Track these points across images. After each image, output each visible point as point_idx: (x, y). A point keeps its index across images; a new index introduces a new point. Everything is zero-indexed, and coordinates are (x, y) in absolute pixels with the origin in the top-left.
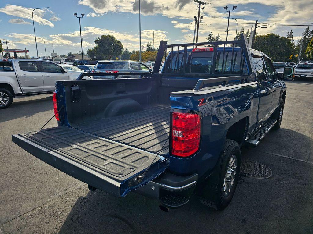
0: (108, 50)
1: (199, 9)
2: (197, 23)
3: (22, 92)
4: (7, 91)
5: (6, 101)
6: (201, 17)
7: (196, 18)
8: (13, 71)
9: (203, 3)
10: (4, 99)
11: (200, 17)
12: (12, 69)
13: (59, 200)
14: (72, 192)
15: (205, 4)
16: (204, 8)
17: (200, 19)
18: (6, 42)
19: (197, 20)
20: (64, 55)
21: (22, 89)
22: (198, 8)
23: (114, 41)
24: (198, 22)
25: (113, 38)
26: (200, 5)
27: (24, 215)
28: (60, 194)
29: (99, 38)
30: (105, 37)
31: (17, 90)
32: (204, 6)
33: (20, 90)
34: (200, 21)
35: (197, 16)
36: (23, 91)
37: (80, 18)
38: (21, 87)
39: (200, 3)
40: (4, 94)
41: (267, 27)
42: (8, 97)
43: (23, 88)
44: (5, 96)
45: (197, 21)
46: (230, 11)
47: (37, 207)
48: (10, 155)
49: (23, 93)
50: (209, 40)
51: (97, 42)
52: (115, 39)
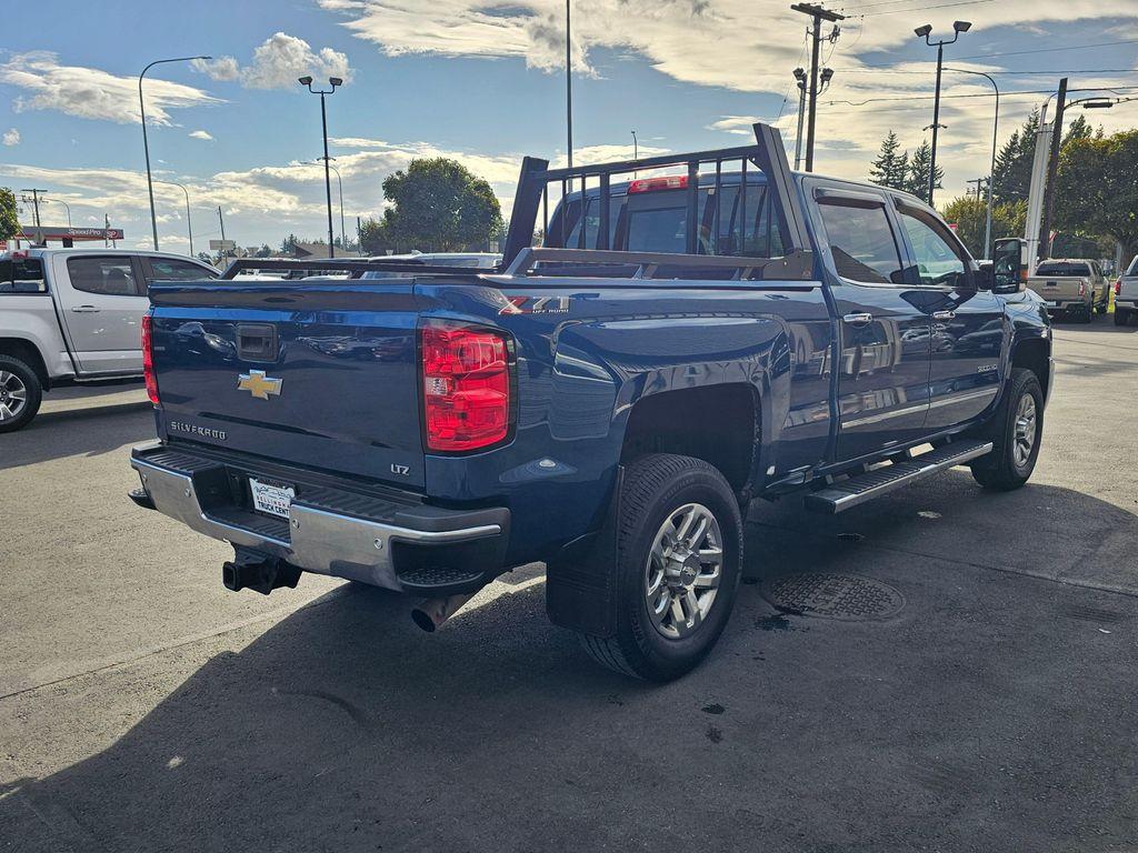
0: (436, 220)
1: (816, 41)
2: (808, 97)
3: (76, 370)
4: (21, 366)
5: (17, 402)
6: (825, 71)
7: (805, 79)
8: (46, 292)
9: (832, 17)
10: (11, 396)
11: (819, 74)
12: (42, 288)
13: (154, 659)
14: (199, 643)
15: (842, 18)
16: (836, 33)
17: (819, 80)
18: (35, 200)
19: (809, 84)
20: (266, 248)
21: (76, 359)
22: (811, 38)
23: (463, 183)
24: (813, 94)
25: (456, 173)
26: (817, 23)
27: (41, 688)
28: (157, 648)
29: (399, 173)
30: (422, 169)
31: (58, 364)
32: (836, 26)
33: (68, 362)
34: (818, 90)
35: (807, 68)
36: (79, 367)
37: (322, 93)
38: (73, 354)
39: (819, 14)
40: (12, 375)
41: (1110, 105)
42: (24, 389)
43: (79, 356)
44: (12, 386)
45: (808, 90)
46: (941, 43)
47: (82, 672)
48: (15, 556)
49: (78, 376)
50: (881, 170)
51: (391, 188)
52: (466, 174)
